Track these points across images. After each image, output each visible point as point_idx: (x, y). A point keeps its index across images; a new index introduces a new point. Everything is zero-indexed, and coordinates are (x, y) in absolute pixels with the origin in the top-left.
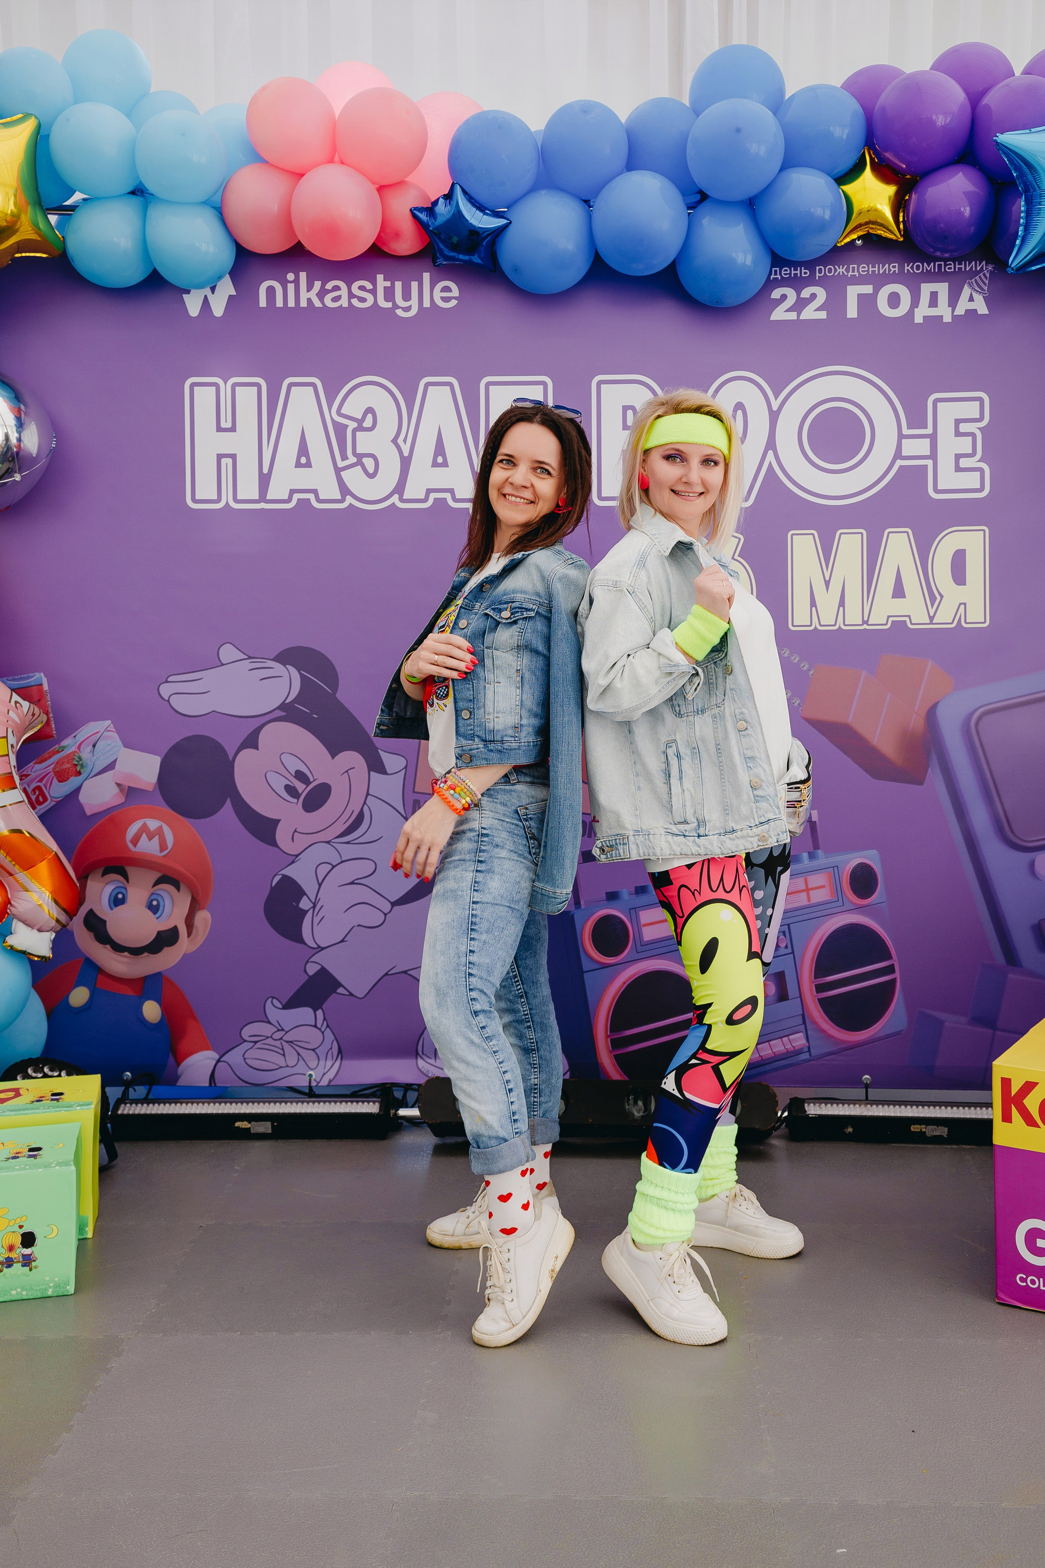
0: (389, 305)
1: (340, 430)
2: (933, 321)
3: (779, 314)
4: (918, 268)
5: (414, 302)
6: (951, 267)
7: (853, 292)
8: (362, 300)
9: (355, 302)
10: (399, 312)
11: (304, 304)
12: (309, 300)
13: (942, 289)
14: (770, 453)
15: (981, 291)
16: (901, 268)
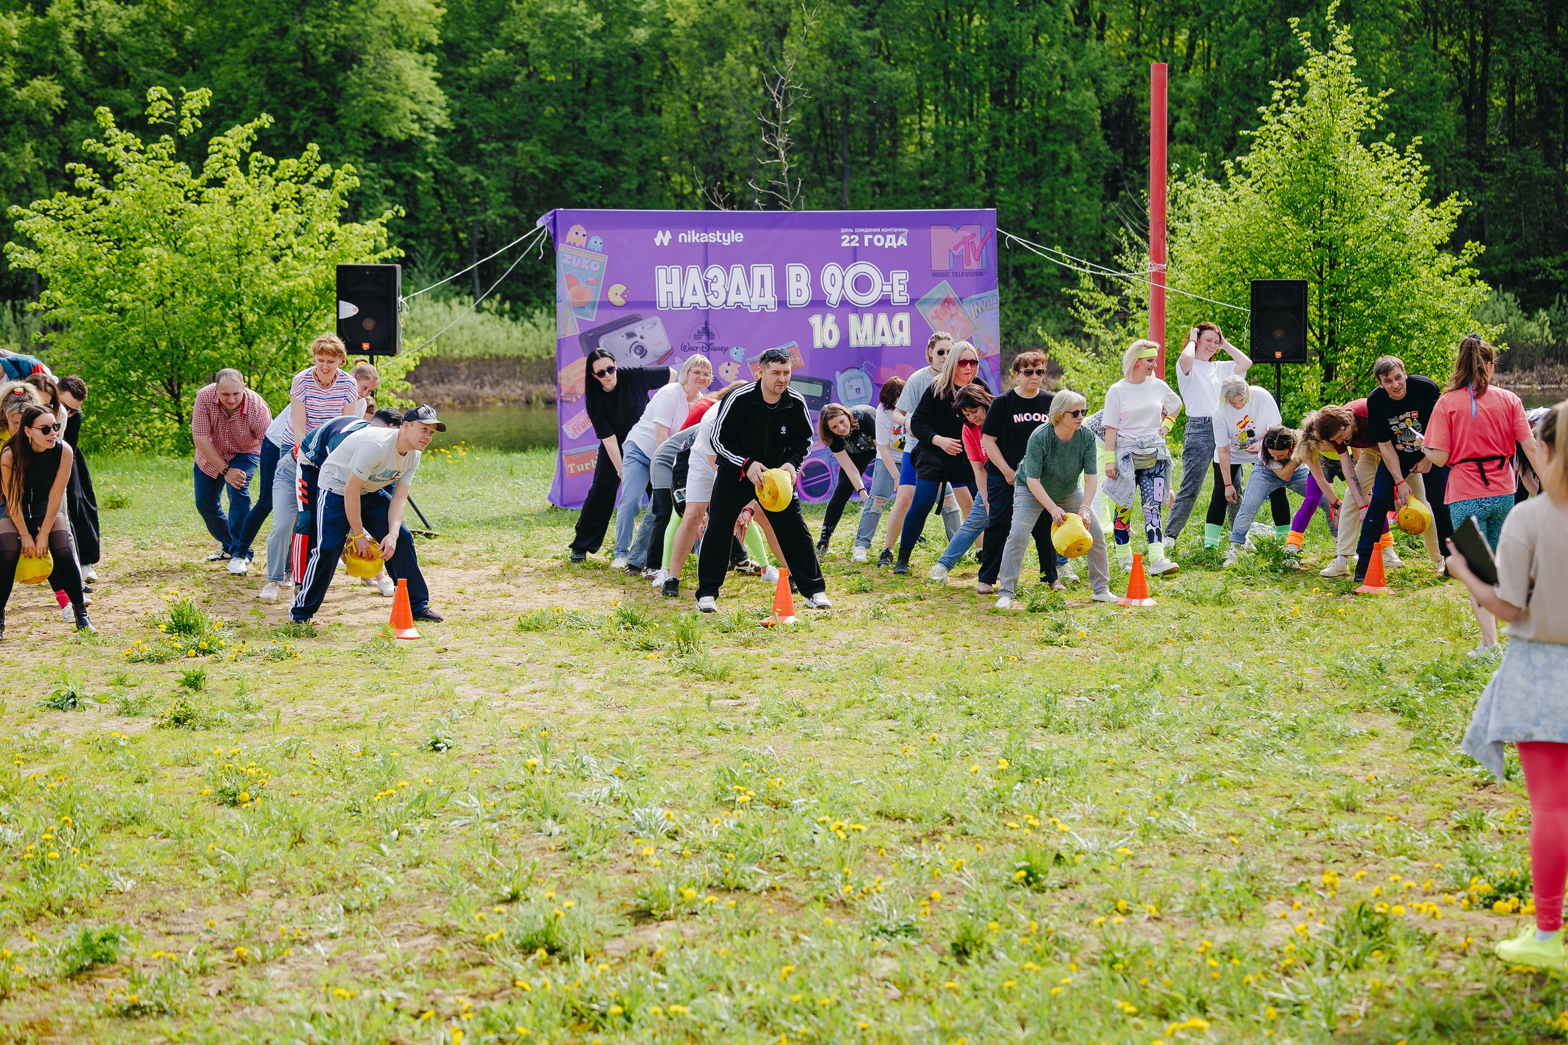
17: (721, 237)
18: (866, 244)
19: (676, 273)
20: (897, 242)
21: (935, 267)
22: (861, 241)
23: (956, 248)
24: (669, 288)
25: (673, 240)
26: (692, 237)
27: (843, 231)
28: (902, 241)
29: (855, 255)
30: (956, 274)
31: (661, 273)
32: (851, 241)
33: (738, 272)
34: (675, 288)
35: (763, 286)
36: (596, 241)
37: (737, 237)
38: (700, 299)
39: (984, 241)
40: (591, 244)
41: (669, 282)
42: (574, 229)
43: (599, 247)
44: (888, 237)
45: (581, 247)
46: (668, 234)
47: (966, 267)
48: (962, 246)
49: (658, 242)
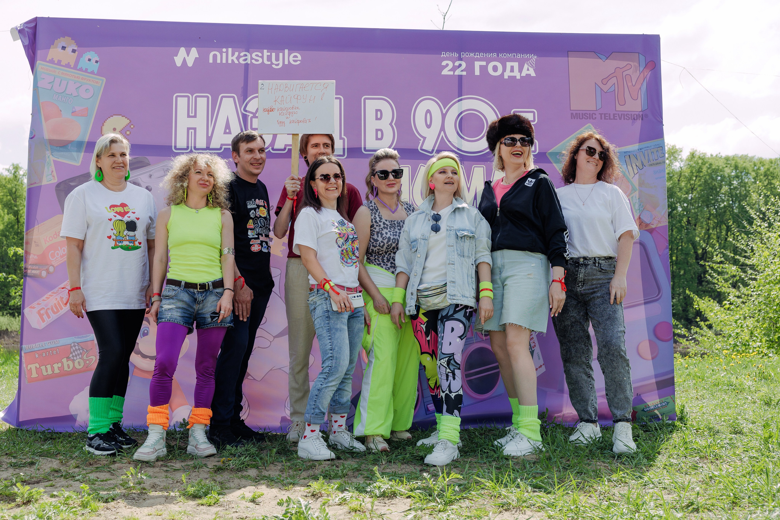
0: (269, 63)
1: (245, 118)
2: (512, 78)
3: (445, 72)
4: (505, 55)
5: (281, 62)
6: (519, 56)
7: (477, 64)
8: (257, 60)
9: (253, 61)
10: (274, 66)
11: (230, 62)
12: (232, 60)
13: (516, 65)
14: (442, 132)
15: (532, 67)
16: (498, 55)
17: (269, 58)
18: (477, 72)
19: (202, 103)
20: (520, 71)
21: (577, 105)
22: (470, 68)
24: (192, 123)
25: (201, 61)
26: (228, 56)
27: (444, 54)
28: (529, 71)
29: (461, 87)
30: (605, 116)
31: (182, 103)
32: (455, 68)
34: (200, 123)
36: (90, 59)
39: (644, 74)
40: (83, 63)
41: (192, 115)
42: (62, 41)
43: (95, 67)
44: (509, 65)
45: (68, 66)
46: (194, 52)
47: (619, 108)
48: (614, 80)
49: (178, 61)
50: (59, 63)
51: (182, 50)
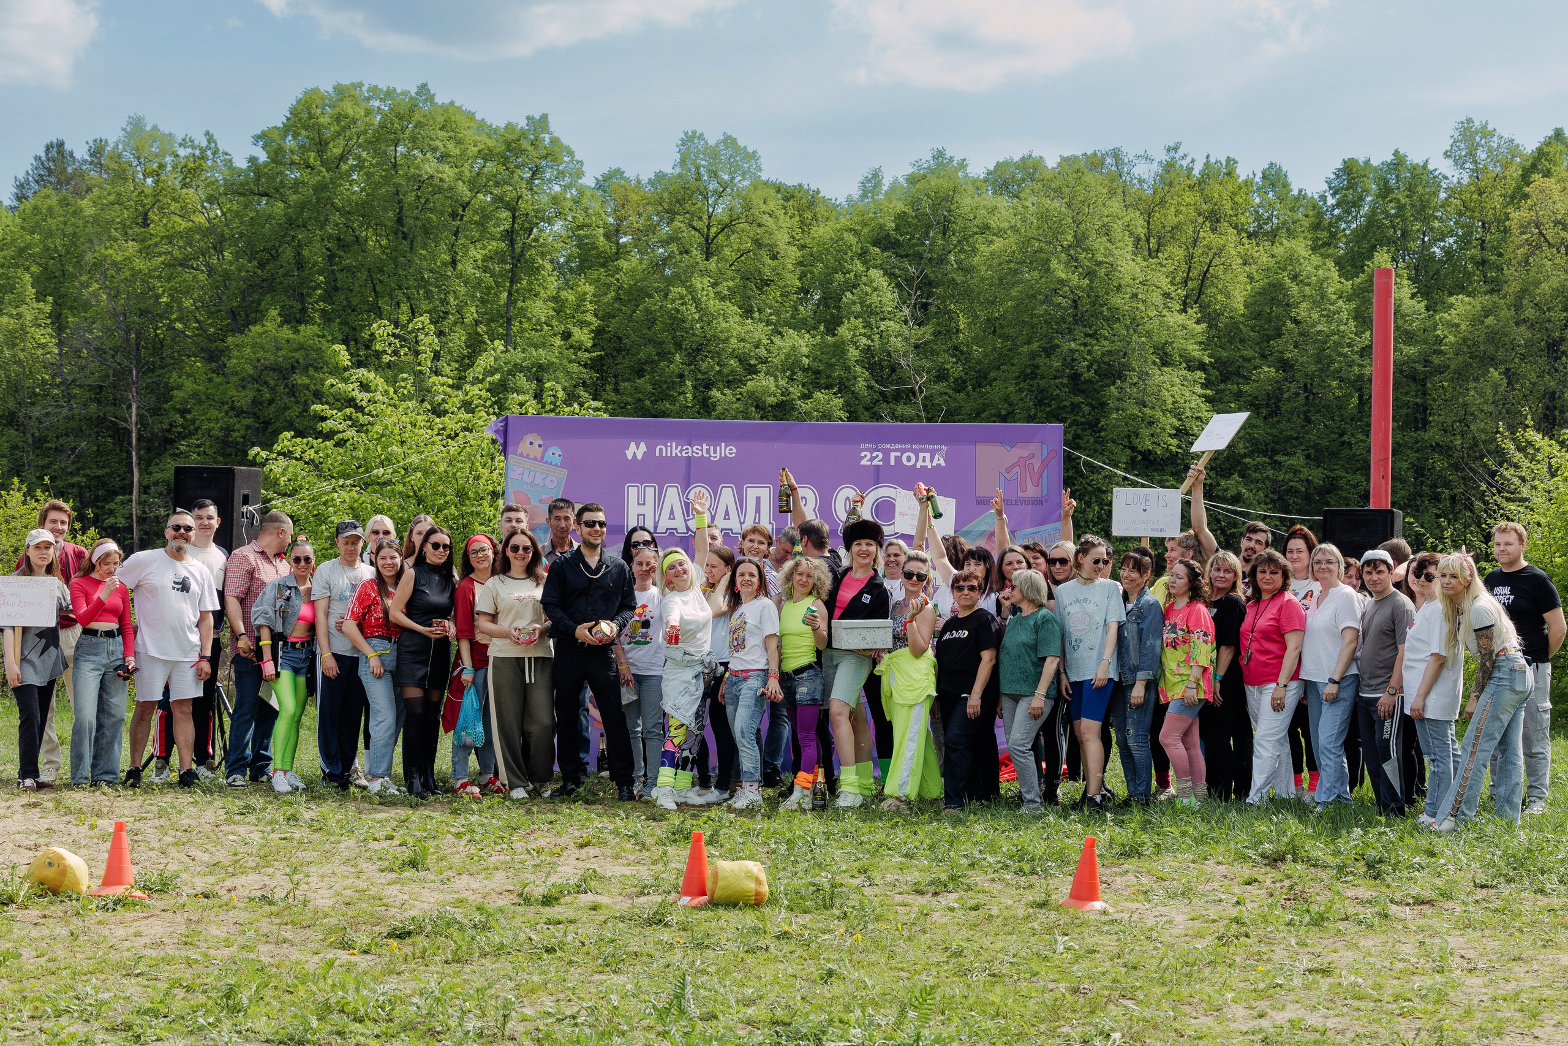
1: (687, 505)
2: (924, 468)
3: (864, 462)
6: (931, 447)
7: (893, 455)
13: (928, 455)
15: (943, 456)
16: (912, 446)
17: (708, 451)
18: (892, 463)
19: (650, 492)
20: (932, 461)
21: (981, 493)
22: (886, 459)
23: (1008, 470)
24: (641, 510)
25: (649, 453)
26: (672, 450)
27: (863, 446)
28: (940, 460)
29: (878, 476)
31: (632, 492)
32: (872, 459)
33: (727, 495)
34: (648, 510)
35: (758, 510)
36: (554, 453)
37: (727, 451)
38: (679, 524)
39: (1045, 464)
40: (548, 456)
41: (641, 503)
42: (529, 438)
43: (558, 460)
44: (921, 455)
45: (535, 459)
46: (643, 447)
47: (1021, 494)
48: (1017, 469)
49: (629, 454)
50: (527, 457)
51: (633, 445)
